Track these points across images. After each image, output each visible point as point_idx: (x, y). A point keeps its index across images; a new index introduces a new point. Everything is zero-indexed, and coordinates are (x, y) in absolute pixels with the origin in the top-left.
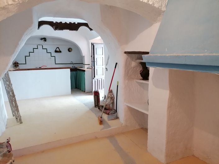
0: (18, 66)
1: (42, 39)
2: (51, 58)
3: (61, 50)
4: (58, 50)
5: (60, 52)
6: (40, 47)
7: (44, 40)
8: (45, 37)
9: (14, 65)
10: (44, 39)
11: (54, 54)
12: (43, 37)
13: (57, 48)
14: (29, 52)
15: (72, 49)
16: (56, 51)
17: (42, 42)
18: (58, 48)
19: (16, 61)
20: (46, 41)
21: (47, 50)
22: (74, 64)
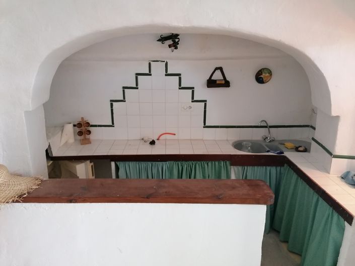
0: (89, 132)
1: (163, 39)
2: (190, 107)
3: (228, 79)
4: (218, 76)
5: (227, 84)
6: (158, 69)
7: (170, 42)
8: (175, 32)
9: (78, 130)
10: (172, 39)
11: (203, 92)
12: (166, 32)
13: (216, 69)
14: (124, 88)
15: (270, 73)
16: (211, 83)
17: (164, 51)
18: (221, 69)
19: (82, 118)
20: (176, 48)
21: (180, 79)
22: (271, 129)
